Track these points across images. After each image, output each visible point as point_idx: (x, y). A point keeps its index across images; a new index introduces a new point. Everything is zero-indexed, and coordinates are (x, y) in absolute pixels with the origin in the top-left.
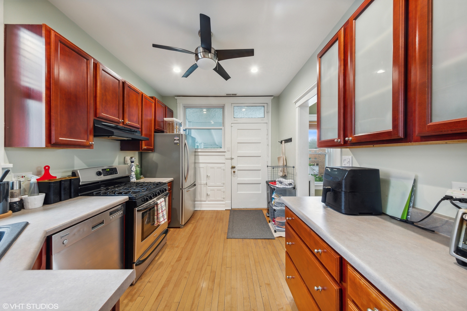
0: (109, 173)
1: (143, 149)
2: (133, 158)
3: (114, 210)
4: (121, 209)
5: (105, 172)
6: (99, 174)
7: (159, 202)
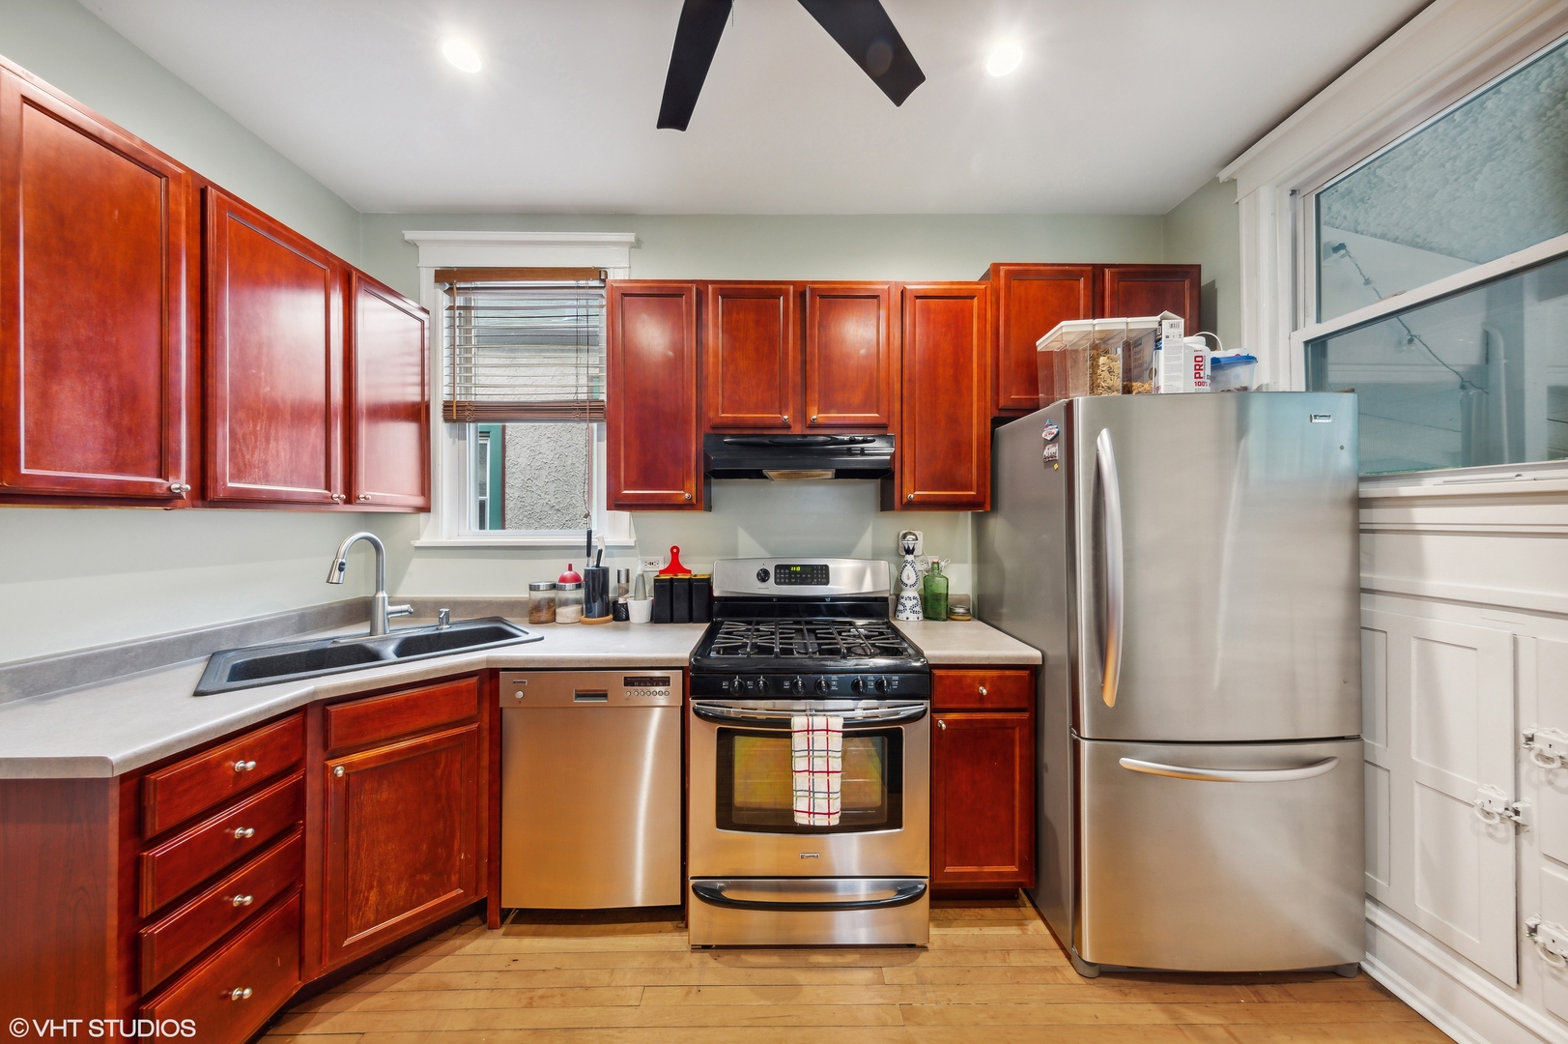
0: (795, 578)
1: (905, 501)
2: (910, 537)
3: (639, 676)
4: (665, 681)
5: (786, 574)
6: (763, 576)
7: (798, 722)
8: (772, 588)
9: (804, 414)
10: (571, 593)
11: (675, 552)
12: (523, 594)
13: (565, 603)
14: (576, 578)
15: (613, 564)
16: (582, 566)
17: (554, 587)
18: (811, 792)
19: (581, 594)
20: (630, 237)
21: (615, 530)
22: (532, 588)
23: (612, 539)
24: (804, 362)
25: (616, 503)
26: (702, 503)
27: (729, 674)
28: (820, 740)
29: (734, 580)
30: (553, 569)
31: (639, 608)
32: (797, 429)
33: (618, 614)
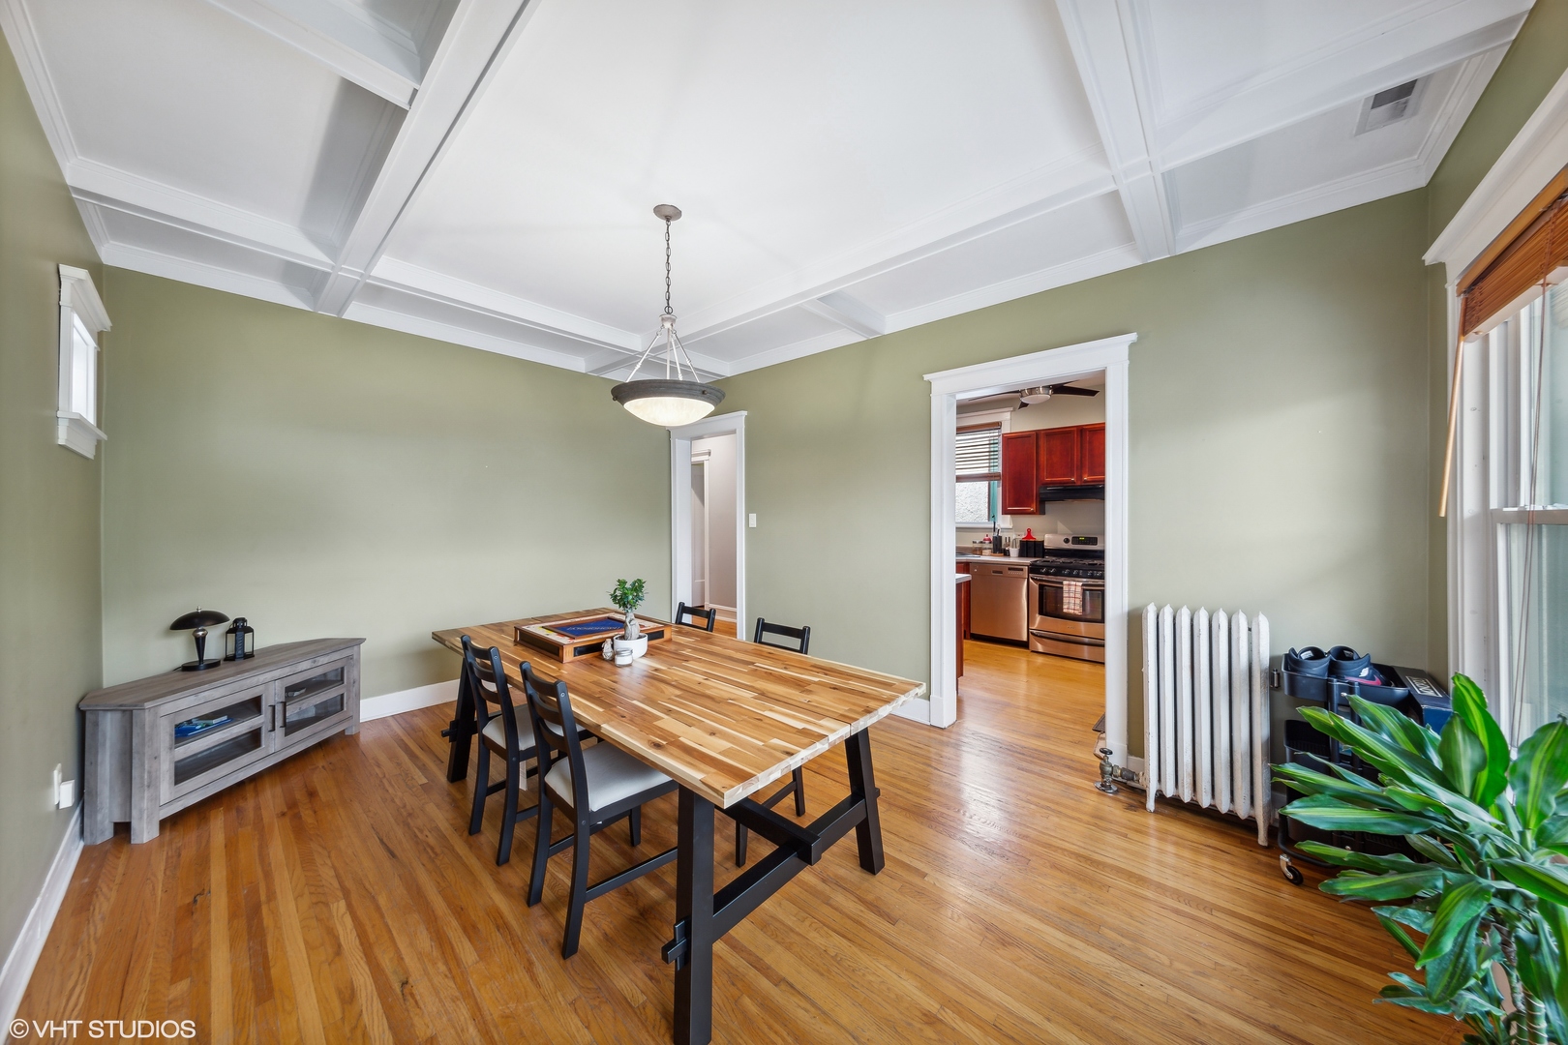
0: (1080, 543)
3: (1013, 568)
4: (1022, 570)
5: (1076, 540)
6: (1067, 541)
7: (1065, 582)
8: (1070, 546)
9: (1081, 478)
10: (987, 545)
11: (1029, 531)
12: (971, 545)
13: (986, 549)
14: (989, 539)
15: (1004, 535)
16: (991, 536)
17: (981, 542)
18: (1069, 603)
19: (991, 546)
20: (1012, 409)
21: (1004, 522)
22: (974, 542)
23: (1003, 526)
24: (1082, 457)
25: (1005, 512)
26: (1041, 511)
27: (1043, 567)
28: (1073, 588)
29: (1051, 541)
30: (981, 536)
31: (1014, 551)
32: (1079, 484)
33: (1006, 553)
